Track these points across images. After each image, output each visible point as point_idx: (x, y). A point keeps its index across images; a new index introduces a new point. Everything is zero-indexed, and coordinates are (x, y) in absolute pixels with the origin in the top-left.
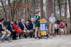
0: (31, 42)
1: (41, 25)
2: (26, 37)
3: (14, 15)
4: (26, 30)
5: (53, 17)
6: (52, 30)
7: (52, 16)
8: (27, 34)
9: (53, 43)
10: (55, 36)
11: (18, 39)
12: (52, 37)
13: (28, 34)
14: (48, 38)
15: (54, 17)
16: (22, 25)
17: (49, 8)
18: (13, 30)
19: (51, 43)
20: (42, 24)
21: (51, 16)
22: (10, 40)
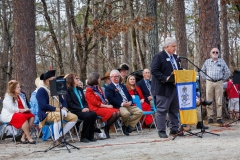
0: (144, 150)
1: (180, 89)
3: (87, 58)
9: (222, 152)
11: (102, 139)
14: (203, 132)
17: (206, 29)
18: (84, 108)
19: (216, 153)
22: (75, 142)
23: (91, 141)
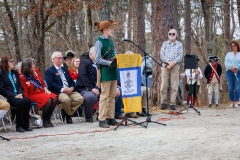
1: (123, 75)
2: (67, 118)
3: (44, 36)
4: (69, 94)
5: (173, 41)
6: (169, 89)
7: (170, 37)
8: (72, 106)
10: (178, 113)
11: (38, 128)
12: (168, 116)
13: (75, 108)
14: (149, 121)
15: (177, 42)
16: (54, 76)
17: (158, 9)
18: (18, 93)
20: (125, 72)
21: (167, 39)
23: (27, 130)
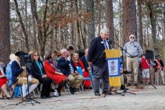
0: (85, 104)
1: (109, 62)
3: (45, 40)
4: (74, 75)
7: (131, 40)
9: (138, 106)
10: (142, 88)
14: (125, 92)
15: (135, 43)
17: (127, 21)
22: (37, 98)
23: (48, 97)
